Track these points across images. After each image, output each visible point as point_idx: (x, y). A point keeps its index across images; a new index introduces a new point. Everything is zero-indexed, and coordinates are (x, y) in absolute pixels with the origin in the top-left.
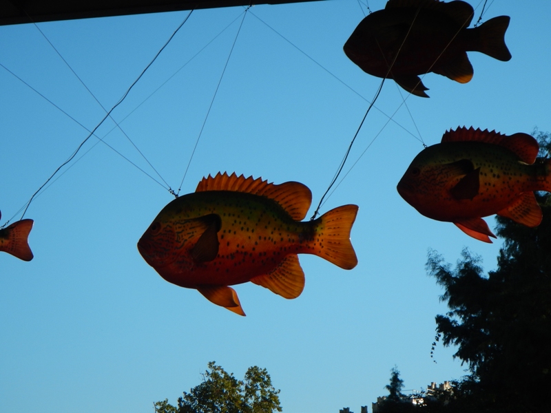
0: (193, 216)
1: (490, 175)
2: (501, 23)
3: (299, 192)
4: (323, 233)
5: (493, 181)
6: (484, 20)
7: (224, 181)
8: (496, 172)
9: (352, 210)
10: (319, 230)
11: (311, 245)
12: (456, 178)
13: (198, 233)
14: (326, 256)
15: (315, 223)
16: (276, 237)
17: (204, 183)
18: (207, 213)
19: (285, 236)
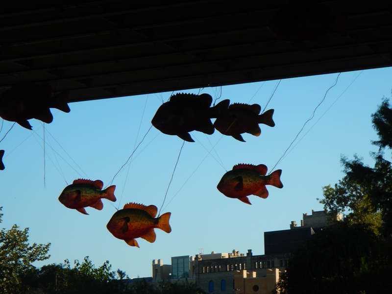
0: (122, 217)
1: (248, 181)
2: (271, 112)
3: (153, 208)
4: (161, 222)
5: (250, 183)
6: (264, 112)
7: (132, 205)
8: (251, 180)
9: (169, 214)
10: (160, 221)
11: (157, 226)
12: (236, 183)
13: (123, 222)
14: (162, 229)
15: (159, 218)
16: (146, 223)
17: (126, 206)
18: (126, 216)
19: (149, 223)
